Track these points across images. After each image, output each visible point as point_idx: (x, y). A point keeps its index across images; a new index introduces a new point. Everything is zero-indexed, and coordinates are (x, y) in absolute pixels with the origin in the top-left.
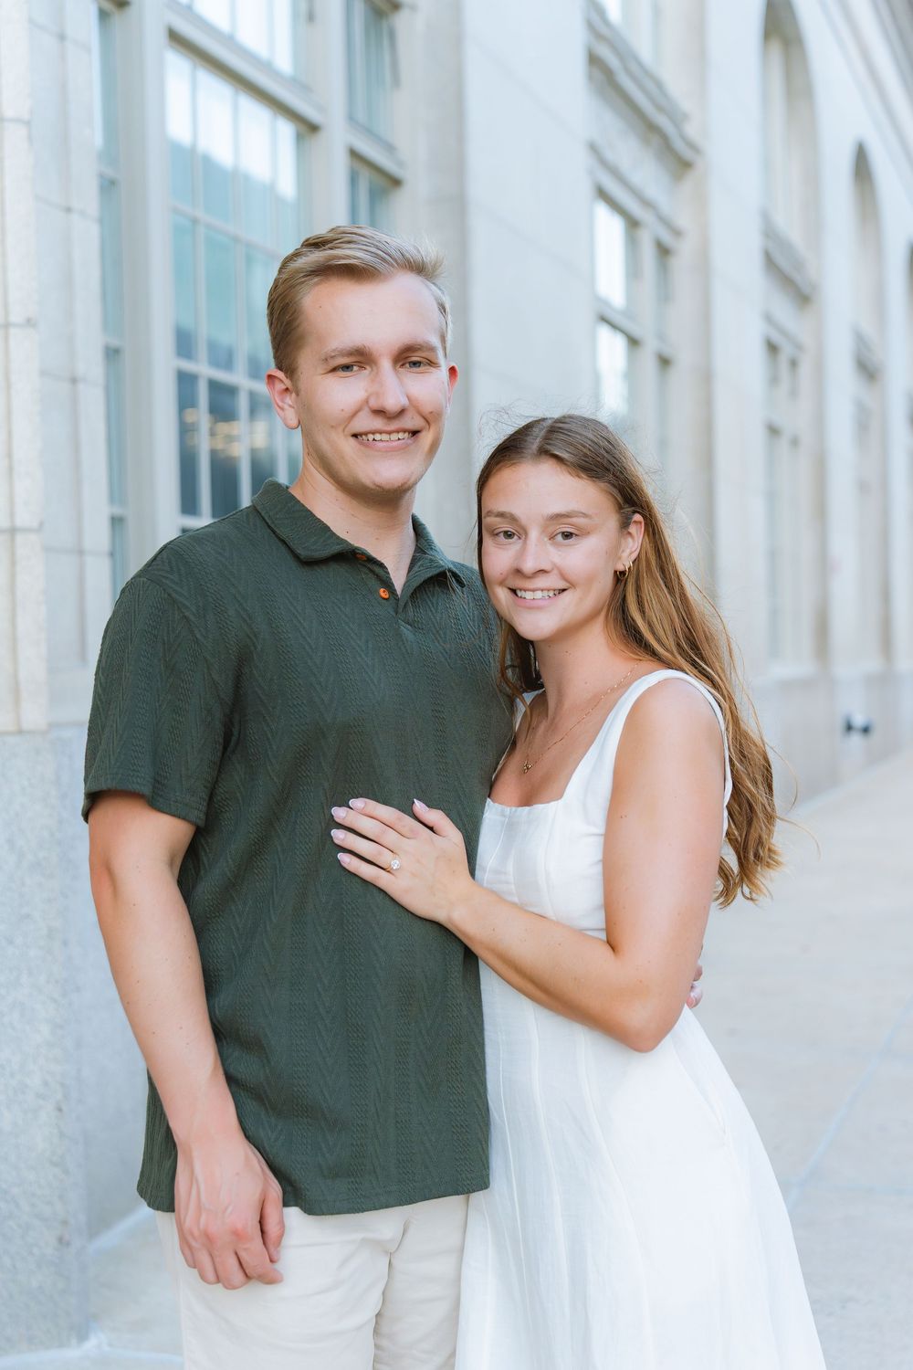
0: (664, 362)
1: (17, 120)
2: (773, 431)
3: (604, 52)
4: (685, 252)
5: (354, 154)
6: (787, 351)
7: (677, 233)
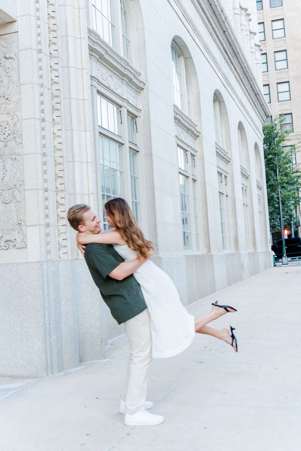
0: (194, 181)
1: (90, 162)
2: (221, 193)
3: (178, 116)
4: (198, 155)
5: (130, 148)
6: (224, 174)
7: (196, 151)
